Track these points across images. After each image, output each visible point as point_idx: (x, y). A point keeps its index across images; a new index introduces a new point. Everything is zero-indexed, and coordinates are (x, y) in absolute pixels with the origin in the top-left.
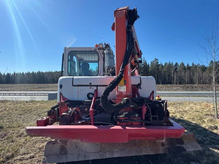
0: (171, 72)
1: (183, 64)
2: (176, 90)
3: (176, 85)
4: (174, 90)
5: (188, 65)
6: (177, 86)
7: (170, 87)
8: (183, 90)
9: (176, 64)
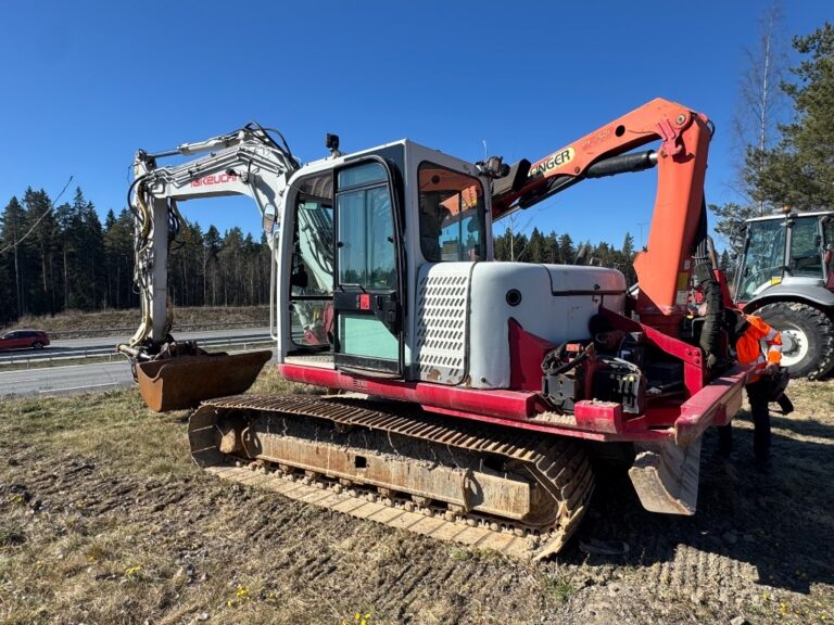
0: (198, 258)
1: (235, 234)
2: (233, 326)
3: (231, 309)
4: (226, 325)
5: (249, 237)
6: (234, 312)
7: (212, 315)
8: (255, 323)
9: (213, 231)
